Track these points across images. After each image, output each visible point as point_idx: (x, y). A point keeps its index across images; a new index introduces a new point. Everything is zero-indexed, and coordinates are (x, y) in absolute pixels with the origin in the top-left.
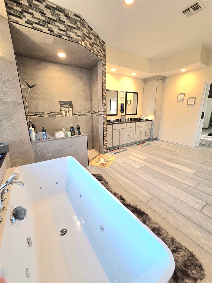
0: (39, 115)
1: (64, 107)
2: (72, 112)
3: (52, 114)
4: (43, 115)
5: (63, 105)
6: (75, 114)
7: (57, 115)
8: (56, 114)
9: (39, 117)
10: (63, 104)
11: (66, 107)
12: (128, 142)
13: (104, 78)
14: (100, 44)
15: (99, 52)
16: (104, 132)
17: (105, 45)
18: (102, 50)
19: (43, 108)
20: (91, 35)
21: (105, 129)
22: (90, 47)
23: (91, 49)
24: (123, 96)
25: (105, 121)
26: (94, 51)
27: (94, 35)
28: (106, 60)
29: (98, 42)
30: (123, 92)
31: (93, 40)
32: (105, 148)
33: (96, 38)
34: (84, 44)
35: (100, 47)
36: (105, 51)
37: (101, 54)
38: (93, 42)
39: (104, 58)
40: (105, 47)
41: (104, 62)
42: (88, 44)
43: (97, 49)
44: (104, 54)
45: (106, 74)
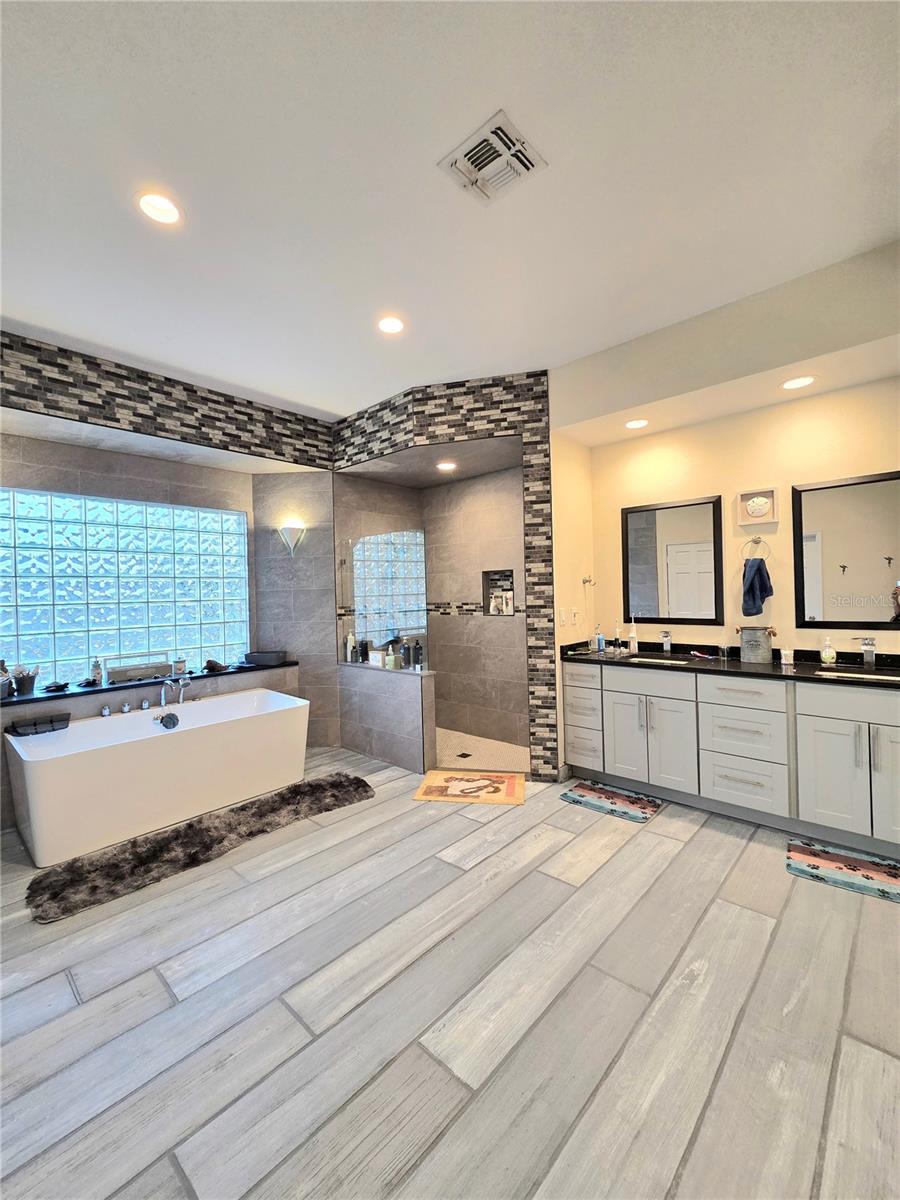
0: (441, 610)
1: (500, 587)
2: (510, 603)
3: (465, 607)
4: (448, 611)
5: (499, 583)
7: (475, 611)
8: (473, 607)
9: (442, 614)
10: (499, 580)
11: (505, 587)
12: (716, 791)
13: (537, 486)
14: (511, 393)
15: (505, 420)
16: (536, 685)
17: (543, 379)
18: (527, 403)
19: (451, 592)
20: (457, 401)
21: (544, 675)
22: (453, 430)
23: (455, 434)
24: (768, 519)
25: (542, 643)
26: (471, 431)
27: (476, 390)
28: (548, 423)
29: (498, 393)
30: (769, 494)
31: (468, 407)
32: (542, 757)
33: (485, 391)
34: (422, 440)
35: (510, 401)
36: (544, 395)
37: (520, 418)
38: (469, 411)
39: (540, 420)
40: (543, 384)
41: (535, 435)
42: (442, 430)
43: (492, 418)
44: (540, 407)
45: (548, 469)
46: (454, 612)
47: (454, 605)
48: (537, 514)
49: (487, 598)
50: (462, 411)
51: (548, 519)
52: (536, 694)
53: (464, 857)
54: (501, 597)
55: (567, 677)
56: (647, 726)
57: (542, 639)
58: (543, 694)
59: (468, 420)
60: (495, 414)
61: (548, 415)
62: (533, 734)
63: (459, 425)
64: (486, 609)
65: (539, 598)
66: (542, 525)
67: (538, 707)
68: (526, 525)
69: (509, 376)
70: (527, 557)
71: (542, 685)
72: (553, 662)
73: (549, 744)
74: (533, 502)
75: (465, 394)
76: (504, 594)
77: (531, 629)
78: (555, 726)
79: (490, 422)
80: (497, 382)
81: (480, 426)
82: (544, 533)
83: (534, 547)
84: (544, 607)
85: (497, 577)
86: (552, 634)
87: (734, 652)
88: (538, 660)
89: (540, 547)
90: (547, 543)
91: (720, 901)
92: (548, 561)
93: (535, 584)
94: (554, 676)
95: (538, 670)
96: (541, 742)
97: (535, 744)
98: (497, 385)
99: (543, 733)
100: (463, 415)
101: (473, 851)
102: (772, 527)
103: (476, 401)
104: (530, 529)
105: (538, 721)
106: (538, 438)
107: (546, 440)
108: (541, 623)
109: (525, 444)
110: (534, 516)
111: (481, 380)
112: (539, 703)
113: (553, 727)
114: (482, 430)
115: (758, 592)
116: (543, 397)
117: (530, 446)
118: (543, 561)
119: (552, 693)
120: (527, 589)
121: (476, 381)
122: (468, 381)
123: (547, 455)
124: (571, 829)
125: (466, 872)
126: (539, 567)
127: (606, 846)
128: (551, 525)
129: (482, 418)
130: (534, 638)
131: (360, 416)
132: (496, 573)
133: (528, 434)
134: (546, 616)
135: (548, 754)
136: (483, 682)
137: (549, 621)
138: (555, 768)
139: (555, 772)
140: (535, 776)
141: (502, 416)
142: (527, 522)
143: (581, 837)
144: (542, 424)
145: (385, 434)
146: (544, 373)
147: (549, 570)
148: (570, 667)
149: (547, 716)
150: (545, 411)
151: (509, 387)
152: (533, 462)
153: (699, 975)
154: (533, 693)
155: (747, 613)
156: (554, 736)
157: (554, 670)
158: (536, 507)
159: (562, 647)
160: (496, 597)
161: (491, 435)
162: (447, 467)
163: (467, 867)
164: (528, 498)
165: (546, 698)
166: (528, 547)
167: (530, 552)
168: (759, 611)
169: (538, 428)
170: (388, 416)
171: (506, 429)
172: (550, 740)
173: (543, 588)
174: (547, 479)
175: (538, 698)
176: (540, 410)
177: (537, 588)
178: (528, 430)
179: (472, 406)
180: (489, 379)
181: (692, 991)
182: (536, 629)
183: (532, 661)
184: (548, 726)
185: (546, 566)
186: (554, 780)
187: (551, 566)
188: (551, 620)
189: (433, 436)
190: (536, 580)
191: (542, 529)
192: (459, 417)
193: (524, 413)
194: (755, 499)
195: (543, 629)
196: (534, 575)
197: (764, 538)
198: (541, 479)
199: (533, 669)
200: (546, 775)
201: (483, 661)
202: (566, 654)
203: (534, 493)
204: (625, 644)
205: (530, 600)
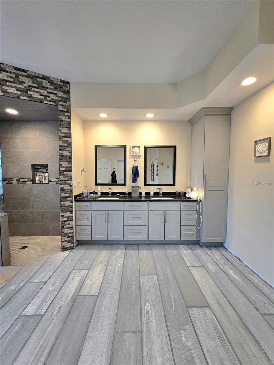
0: (7, 181)
1: (40, 171)
2: (47, 178)
3: (21, 180)
4: (11, 182)
5: (40, 170)
6: (51, 182)
7: (28, 182)
8: (27, 180)
9: (6, 183)
10: (40, 168)
11: (43, 172)
12: (128, 237)
13: (65, 130)
14: (52, 86)
15: (49, 97)
16: (65, 212)
17: (68, 85)
18: (60, 93)
19: (13, 173)
20: (22, 78)
21: (68, 208)
22: (19, 93)
23: (21, 95)
24: (138, 154)
25: (67, 195)
26: (30, 96)
27: (33, 77)
28: (70, 105)
29: (45, 83)
30: (139, 147)
31: (29, 84)
32: (67, 241)
33: (38, 79)
35: (52, 89)
36: (68, 92)
37: (57, 98)
38: (29, 86)
39: (66, 102)
40: (67, 87)
41: (64, 108)
42: (12, 90)
43: (42, 94)
44: (66, 96)
45: (70, 124)
46: (15, 182)
47: (15, 179)
48: (65, 142)
49: (34, 176)
50: (24, 85)
51: (70, 145)
52: (64, 216)
53: (39, 307)
54: (42, 176)
55: (77, 208)
56: (107, 221)
57: (67, 194)
58: (67, 215)
59: (29, 90)
60: (44, 92)
61: (70, 101)
62: (63, 232)
63: (23, 91)
64: (33, 181)
65: (66, 177)
66: (67, 147)
67: (65, 221)
68: (60, 146)
69: (51, 77)
70: (60, 160)
71: (67, 212)
72: (72, 202)
73: (70, 235)
74: (63, 137)
75: (26, 76)
76: (43, 175)
77: (62, 190)
78: (72, 227)
79: (41, 95)
80: (45, 78)
81: (35, 95)
82: (68, 150)
83: (64, 156)
84: (68, 180)
85: (39, 167)
86: (71, 191)
87: (130, 194)
88: (65, 202)
89: (66, 156)
90: (69, 154)
91: (141, 276)
92: (70, 162)
93: (64, 171)
94: (72, 208)
95: (65, 206)
96: (66, 235)
97: (64, 236)
98: (45, 79)
99: (68, 231)
100: (25, 87)
101: (44, 300)
102: (139, 157)
103: (33, 83)
104: (61, 148)
105: (65, 227)
106: (65, 110)
107: (69, 111)
108: (66, 187)
109: (59, 110)
110: (64, 143)
111: (36, 73)
112: (66, 219)
113: (71, 228)
114: (37, 98)
115: (136, 176)
116: (67, 93)
117: (62, 112)
118: (68, 162)
119: (71, 215)
120: (60, 173)
121: (33, 72)
122: (28, 71)
123: (69, 118)
124: (85, 268)
125: (43, 316)
126: (65, 164)
127: (101, 271)
128: (71, 147)
129: (37, 92)
130: (63, 193)
132: (38, 165)
133: (61, 107)
134: (69, 184)
135: (70, 239)
136: (32, 213)
137: (70, 186)
138: (72, 243)
139: (73, 245)
140: (64, 249)
141: (48, 95)
142: (60, 145)
143: (91, 270)
144: (67, 104)
146: (68, 83)
147: (70, 165)
148: (78, 203)
149: (69, 224)
150: (68, 99)
151: (51, 82)
152: (63, 119)
153: (149, 311)
154: (63, 216)
155: (133, 182)
156: (72, 231)
157: (72, 206)
158: (64, 139)
159: (75, 196)
160: (39, 176)
161: (42, 102)
162: (12, 111)
163: (42, 313)
164: (61, 135)
165: (69, 217)
166: (61, 155)
167: (62, 158)
168: (136, 182)
169: (65, 105)
171: (50, 101)
172: (70, 233)
173: (68, 173)
174: (69, 128)
175: (65, 217)
176: (67, 98)
177: (65, 173)
178: (61, 105)
179: (31, 84)
180: (40, 74)
181: (151, 320)
182: (64, 190)
183: (62, 203)
184: (69, 228)
185: (69, 164)
186: (72, 248)
187: (71, 164)
188: (71, 186)
190: (64, 169)
191: (67, 149)
192: (23, 87)
193: (59, 97)
194: (135, 148)
195: (67, 189)
196: (63, 167)
197: (137, 160)
198: (67, 128)
199: (63, 206)
200: (69, 247)
201: (32, 203)
202: (77, 199)
203: (64, 133)
204: (96, 193)
205: (62, 178)
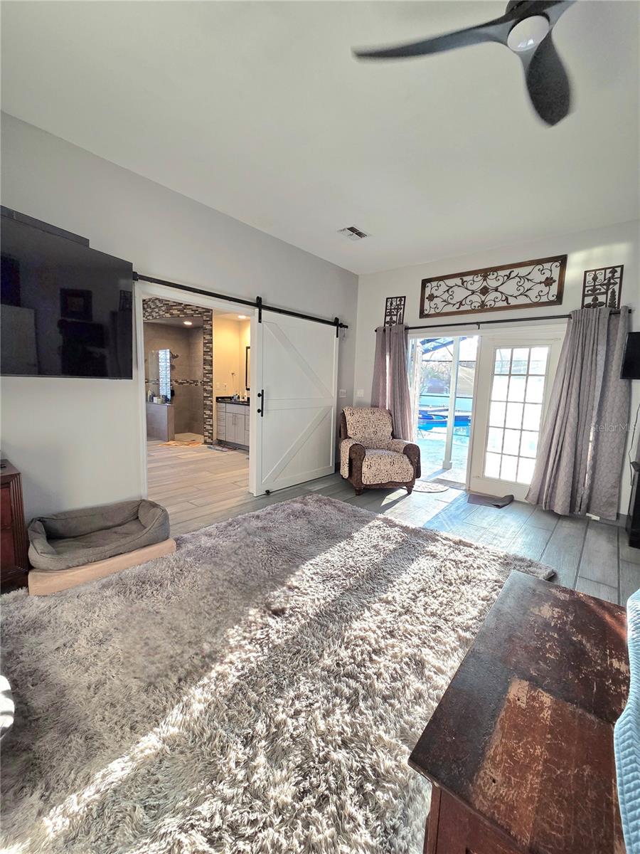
13: (208, 337)
15: (197, 311)
16: (206, 410)
21: (209, 407)
22: (179, 313)
26: (186, 313)
32: (208, 436)
34: (168, 315)
37: (203, 310)
42: (175, 312)
45: (212, 331)
46: (199, 384)
47: (200, 381)
48: (208, 347)
50: (183, 305)
51: (211, 349)
55: (218, 408)
56: (235, 424)
57: (209, 394)
58: (208, 413)
59: (185, 309)
60: (194, 308)
62: (205, 428)
63: (181, 311)
65: (208, 379)
68: (205, 351)
71: (208, 410)
72: (212, 402)
73: (210, 431)
74: (206, 343)
77: (205, 390)
78: (212, 425)
79: (192, 311)
81: (189, 312)
82: (210, 355)
83: (207, 360)
84: (210, 382)
86: (212, 392)
88: (207, 401)
89: (209, 360)
90: (211, 358)
92: (211, 365)
94: (213, 407)
95: (207, 405)
96: (207, 431)
97: (205, 432)
99: (208, 427)
104: (205, 353)
105: (207, 423)
106: (208, 319)
107: (211, 320)
108: (208, 388)
109: (204, 320)
112: (207, 417)
117: (206, 322)
118: (209, 365)
119: (211, 413)
120: (204, 375)
123: (212, 326)
126: (208, 367)
128: (212, 352)
129: (189, 309)
130: (205, 393)
131: (150, 300)
133: (205, 317)
134: (210, 385)
135: (210, 435)
139: (213, 441)
140: (205, 442)
144: (210, 314)
145: (157, 310)
147: (211, 368)
148: (220, 404)
149: (210, 422)
152: (207, 328)
154: (205, 413)
156: (212, 429)
157: (213, 405)
158: (208, 345)
159: (216, 397)
161: (192, 316)
162: (188, 323)
164: (205, 341)
165: (210, 415)
166: (205, 360)
167: (205, 362)
170: (158, 303)
171: (198, 314)
173: (209, 375)
174: (211, 335)
175: (207, 415)
177: (207, 375)
178: (205, 315)
179: (186, 304)
182: (207, 390)
183: (205, 401)
184: (210, 425)
186: (211, 444)
188: (212, 387)
189: (171, 314)
190: (207, 372)
191: (209, 353)
195: (209, 390)
196: (206, 370)
198: (209, 335)
199: (205, 405)
200: (209, 443)
202: (219, 400)
203: (207, 340)
205: (205, 379)
